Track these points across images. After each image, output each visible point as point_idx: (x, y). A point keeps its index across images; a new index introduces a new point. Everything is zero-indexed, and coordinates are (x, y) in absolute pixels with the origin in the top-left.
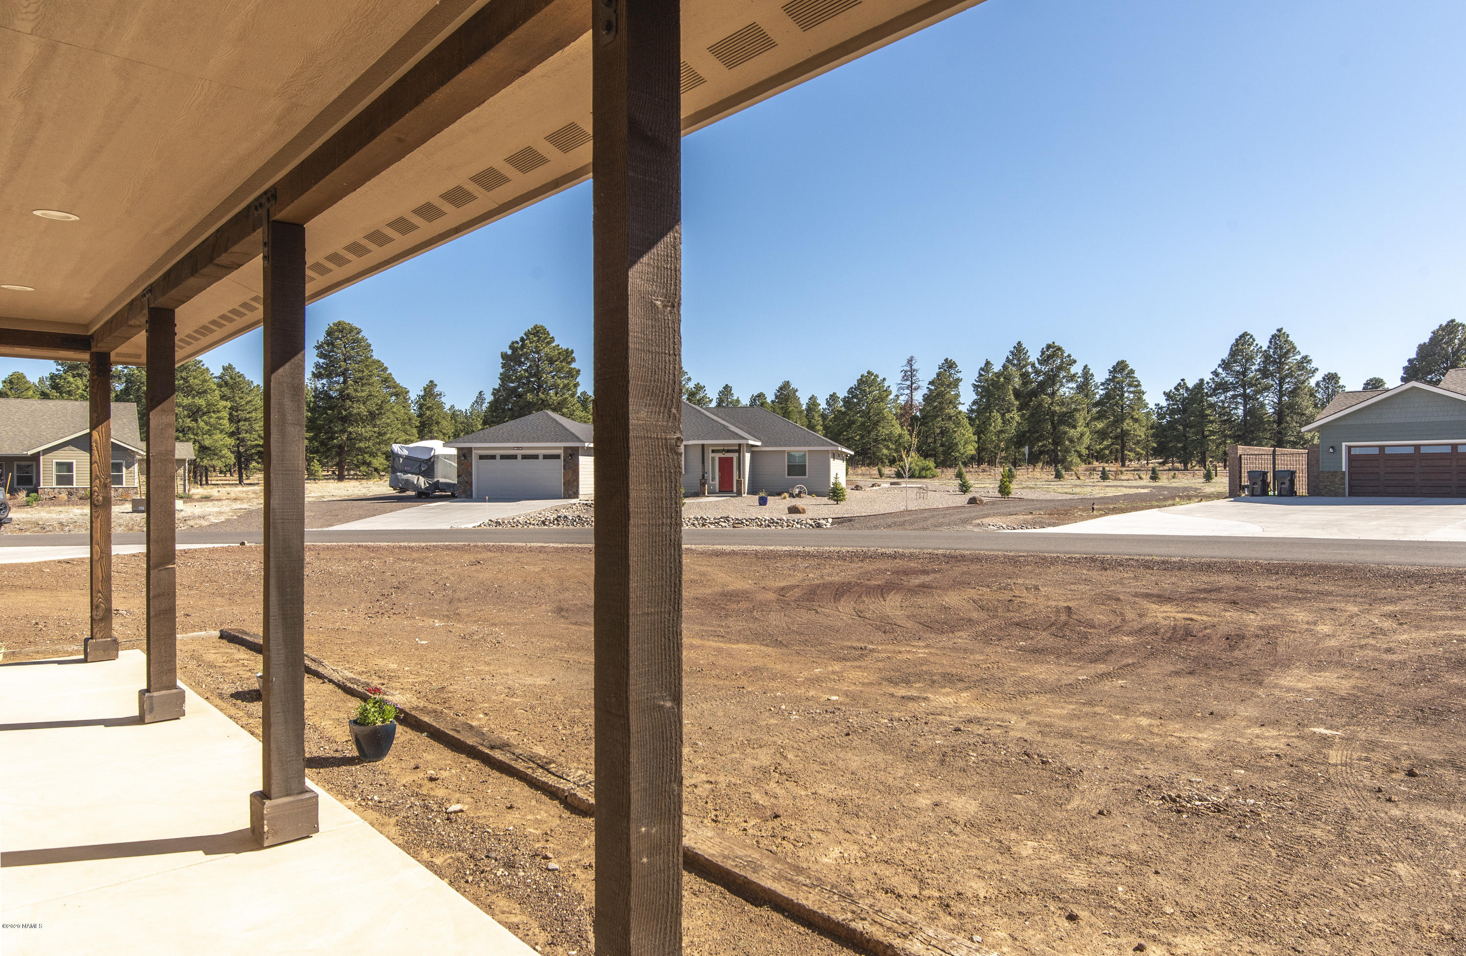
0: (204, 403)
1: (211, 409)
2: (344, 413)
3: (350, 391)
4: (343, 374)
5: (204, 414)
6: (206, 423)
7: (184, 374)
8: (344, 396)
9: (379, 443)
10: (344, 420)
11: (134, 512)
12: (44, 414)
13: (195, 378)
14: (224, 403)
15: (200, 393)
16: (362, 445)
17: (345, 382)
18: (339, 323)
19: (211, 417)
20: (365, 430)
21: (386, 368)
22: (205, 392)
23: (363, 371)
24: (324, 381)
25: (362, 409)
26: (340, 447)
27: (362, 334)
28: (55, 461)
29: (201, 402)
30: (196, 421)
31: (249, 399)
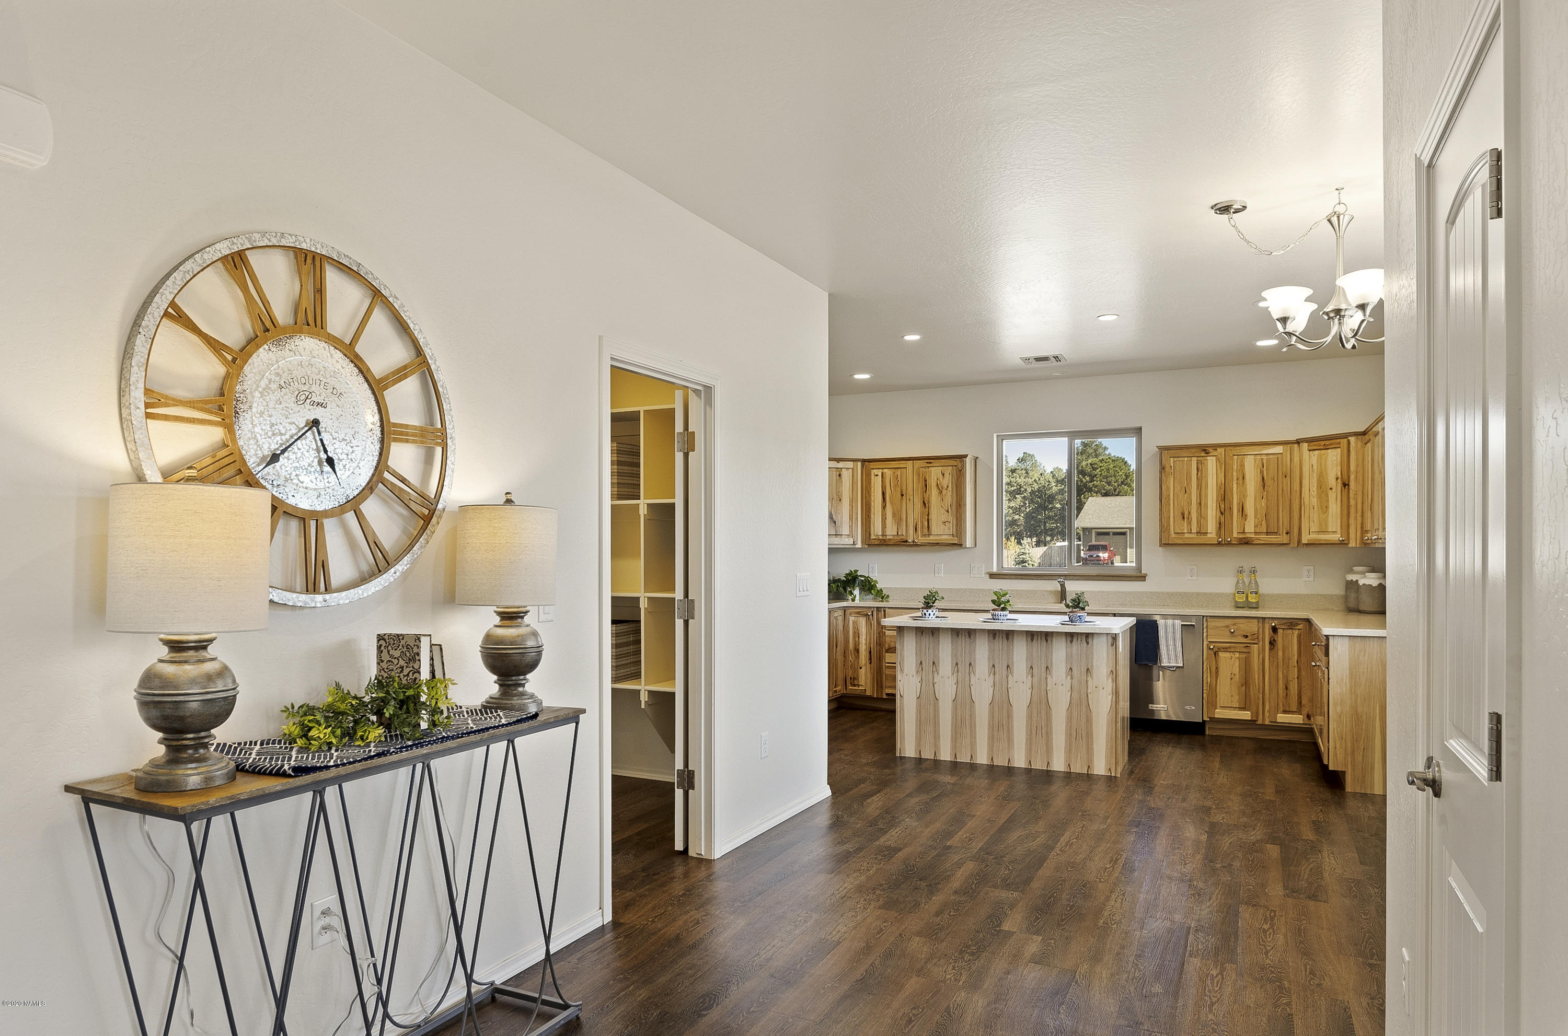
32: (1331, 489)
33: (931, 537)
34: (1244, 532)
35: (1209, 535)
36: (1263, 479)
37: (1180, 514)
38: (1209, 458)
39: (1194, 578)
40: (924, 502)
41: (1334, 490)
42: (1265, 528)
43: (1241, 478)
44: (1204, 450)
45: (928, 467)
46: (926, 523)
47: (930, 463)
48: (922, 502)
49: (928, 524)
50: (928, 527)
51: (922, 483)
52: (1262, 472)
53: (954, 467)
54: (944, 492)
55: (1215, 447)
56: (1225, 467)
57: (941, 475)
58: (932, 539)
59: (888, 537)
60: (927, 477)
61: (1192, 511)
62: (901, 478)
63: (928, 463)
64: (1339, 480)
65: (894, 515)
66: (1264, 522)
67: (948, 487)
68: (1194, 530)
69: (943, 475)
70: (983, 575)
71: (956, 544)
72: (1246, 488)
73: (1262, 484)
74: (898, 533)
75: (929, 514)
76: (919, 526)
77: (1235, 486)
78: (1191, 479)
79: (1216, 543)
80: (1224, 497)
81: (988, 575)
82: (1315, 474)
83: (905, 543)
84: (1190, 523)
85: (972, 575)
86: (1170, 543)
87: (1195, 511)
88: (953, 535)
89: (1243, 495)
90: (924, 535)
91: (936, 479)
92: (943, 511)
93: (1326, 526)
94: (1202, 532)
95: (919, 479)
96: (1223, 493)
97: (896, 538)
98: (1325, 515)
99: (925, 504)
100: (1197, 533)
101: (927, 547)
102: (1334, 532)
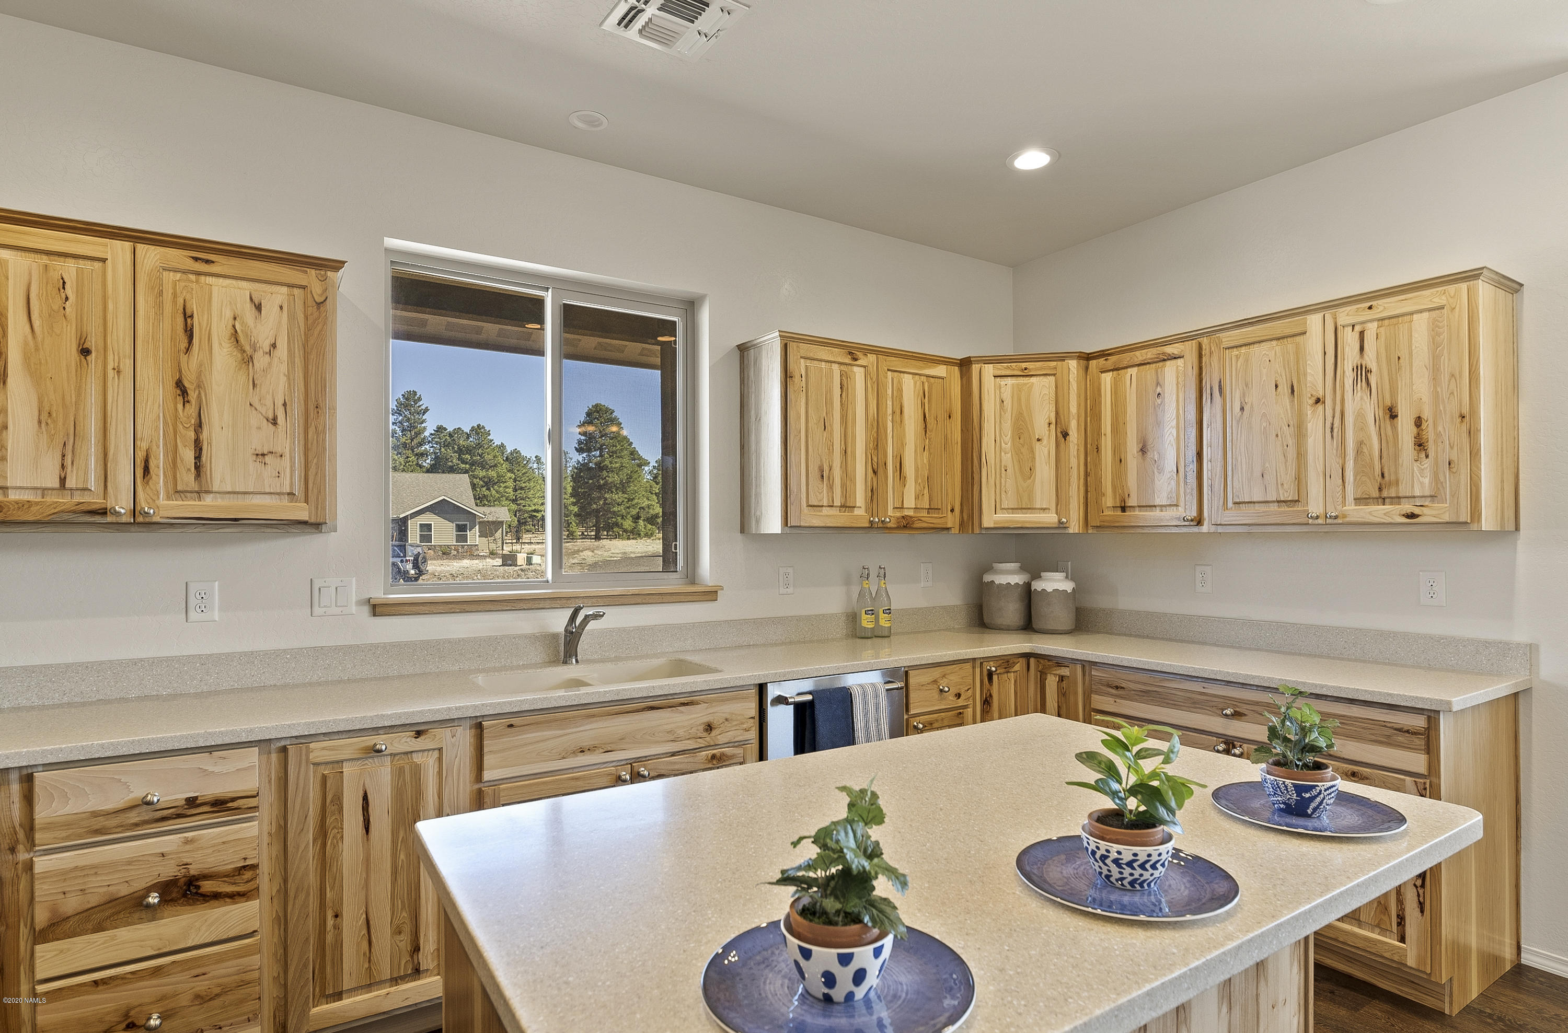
0: (495, 475)
1: (500, 480)
2: (602, 482)
3: (607, 462)
4: (601, 449)
5: (495, 484)
6: (497, 492)
7: (480, 451)
8: (600, 467)
9: (628, 508)
10: (600, 488)
11: (503, 565)
12: (403, 485)
13: (488, 454)
14: (509, 475)
15: (491, 467)
16: (615, 509)
17: (601, 456)
18: (597, 405)
19: (500, 487)
20: (618, 497)
21: (632, 443)
22: (495, 466)
23: (616, 446)
24: (584, 455)
25: (614, 478)
26: (598, 511)
27: (614, 414)
28: (419, 523)
29: (492, 473)
30: (488, 489)
31: (524, 471)
32: (1039, 440)
33: (208, 500)
34: (902, 508)
35: (857, 512)
36: (925, 417)
37: (816, 469)
38: (855, 369)
39: (790, 590)
40: (179, 384)
41: (1045, 442)
42: (928, 502)
43: (898, 412)
44: (850, 353)
45: (199, 274)
46: (188, 455)
47: (207, 262)
48: (171, 384)
49: (198, 457)
50: (198, 467)
51: (172, 324)
52: (923, 405)
53: (296, 291)
54: (261, 361)
55: (869, 350)
56: (876, 387)
57: (248, 305)
58: (209, 505)
59: (13, 496)
60: (194, 307)
61: (834, 465)
62: (79, 293)
63: (196, 259)
64: (1053, 426)
65: (44, 417)
66: (926, 491)
67: (274, 346)
68: (837, 503)
69: (259, 308)
70: (354, 609)
71: (305, 523)
72: (904, 430)
73: (923, 426)
74: (63, 480)
75: (199, 426)
76: (159, 463)
77: (890, 424)
78: (832, 404)
79: (867, 525)
80: (876, 444)
81: (366, 609)
82: (1008, 415)
83: (98, 519)
84: (831, 487)
85: (317, 610)
86: (803, 524)
87: (839, 465)
88: (291, 494)
89: (901, 444)
90: (179, 493)
91: (229, 314)
92: (255, 420)
93: (1031, 498)
94: (848, 505)
95: (159, 306)
96: (875, 435)
97: (51, 498)
98: (1029, 481)
99: (184, 392)
100: (841, 507)
101: (190, 530)
102: (1044, 509)
